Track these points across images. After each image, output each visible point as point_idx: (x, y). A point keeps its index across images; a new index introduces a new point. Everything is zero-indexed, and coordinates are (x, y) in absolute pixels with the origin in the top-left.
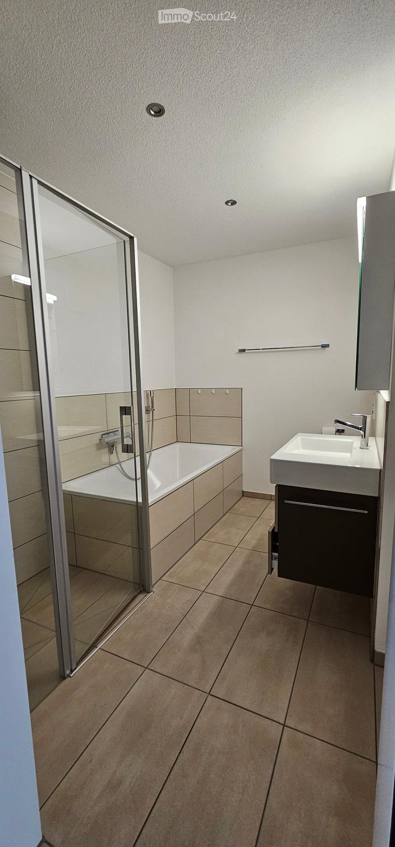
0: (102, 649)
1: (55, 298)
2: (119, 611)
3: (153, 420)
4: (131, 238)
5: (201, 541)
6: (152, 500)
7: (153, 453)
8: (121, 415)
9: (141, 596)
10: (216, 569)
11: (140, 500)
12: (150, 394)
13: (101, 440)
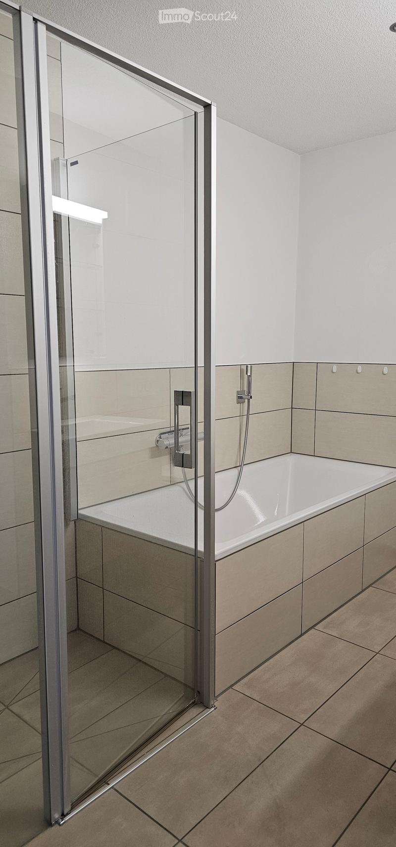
0: (115, 790)
1: (105, 215)
2: (155, 729)
3: (248, 414)
4: (207, 107)
5: (312, 631)
6: (223, 550)
7: (245, 468)
8: (176, 405)
9: (194, 711)
10: (332, 688)
11: (201, 547)
12: (246, 372)
13: (158, 441)
